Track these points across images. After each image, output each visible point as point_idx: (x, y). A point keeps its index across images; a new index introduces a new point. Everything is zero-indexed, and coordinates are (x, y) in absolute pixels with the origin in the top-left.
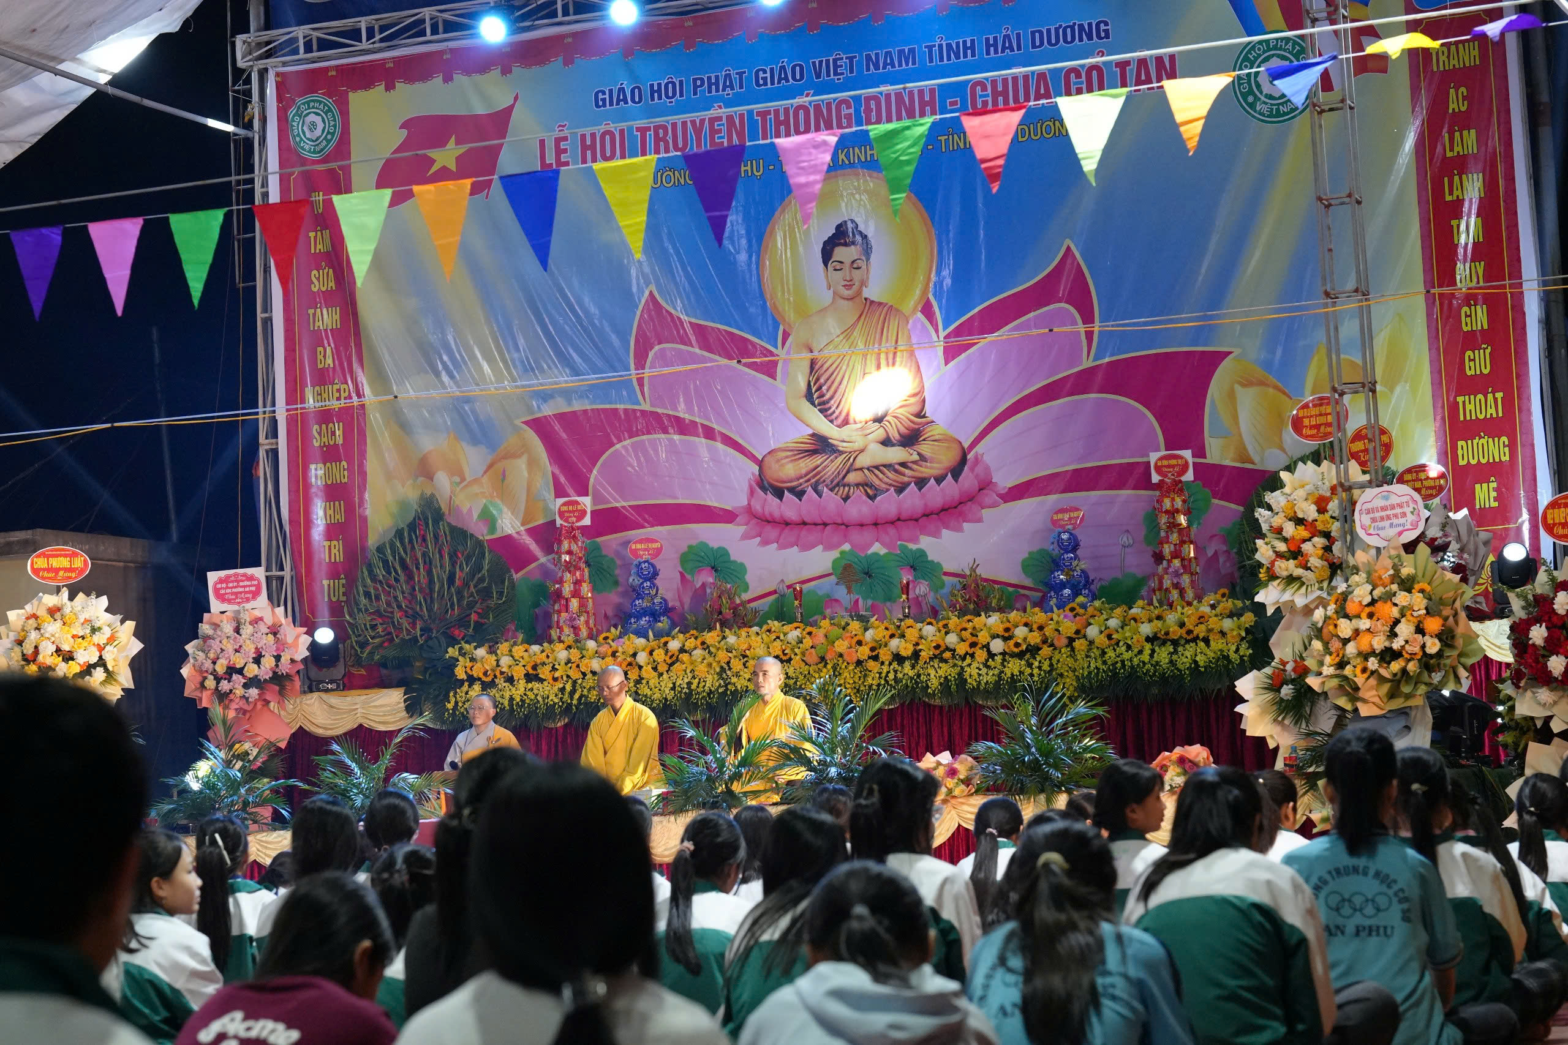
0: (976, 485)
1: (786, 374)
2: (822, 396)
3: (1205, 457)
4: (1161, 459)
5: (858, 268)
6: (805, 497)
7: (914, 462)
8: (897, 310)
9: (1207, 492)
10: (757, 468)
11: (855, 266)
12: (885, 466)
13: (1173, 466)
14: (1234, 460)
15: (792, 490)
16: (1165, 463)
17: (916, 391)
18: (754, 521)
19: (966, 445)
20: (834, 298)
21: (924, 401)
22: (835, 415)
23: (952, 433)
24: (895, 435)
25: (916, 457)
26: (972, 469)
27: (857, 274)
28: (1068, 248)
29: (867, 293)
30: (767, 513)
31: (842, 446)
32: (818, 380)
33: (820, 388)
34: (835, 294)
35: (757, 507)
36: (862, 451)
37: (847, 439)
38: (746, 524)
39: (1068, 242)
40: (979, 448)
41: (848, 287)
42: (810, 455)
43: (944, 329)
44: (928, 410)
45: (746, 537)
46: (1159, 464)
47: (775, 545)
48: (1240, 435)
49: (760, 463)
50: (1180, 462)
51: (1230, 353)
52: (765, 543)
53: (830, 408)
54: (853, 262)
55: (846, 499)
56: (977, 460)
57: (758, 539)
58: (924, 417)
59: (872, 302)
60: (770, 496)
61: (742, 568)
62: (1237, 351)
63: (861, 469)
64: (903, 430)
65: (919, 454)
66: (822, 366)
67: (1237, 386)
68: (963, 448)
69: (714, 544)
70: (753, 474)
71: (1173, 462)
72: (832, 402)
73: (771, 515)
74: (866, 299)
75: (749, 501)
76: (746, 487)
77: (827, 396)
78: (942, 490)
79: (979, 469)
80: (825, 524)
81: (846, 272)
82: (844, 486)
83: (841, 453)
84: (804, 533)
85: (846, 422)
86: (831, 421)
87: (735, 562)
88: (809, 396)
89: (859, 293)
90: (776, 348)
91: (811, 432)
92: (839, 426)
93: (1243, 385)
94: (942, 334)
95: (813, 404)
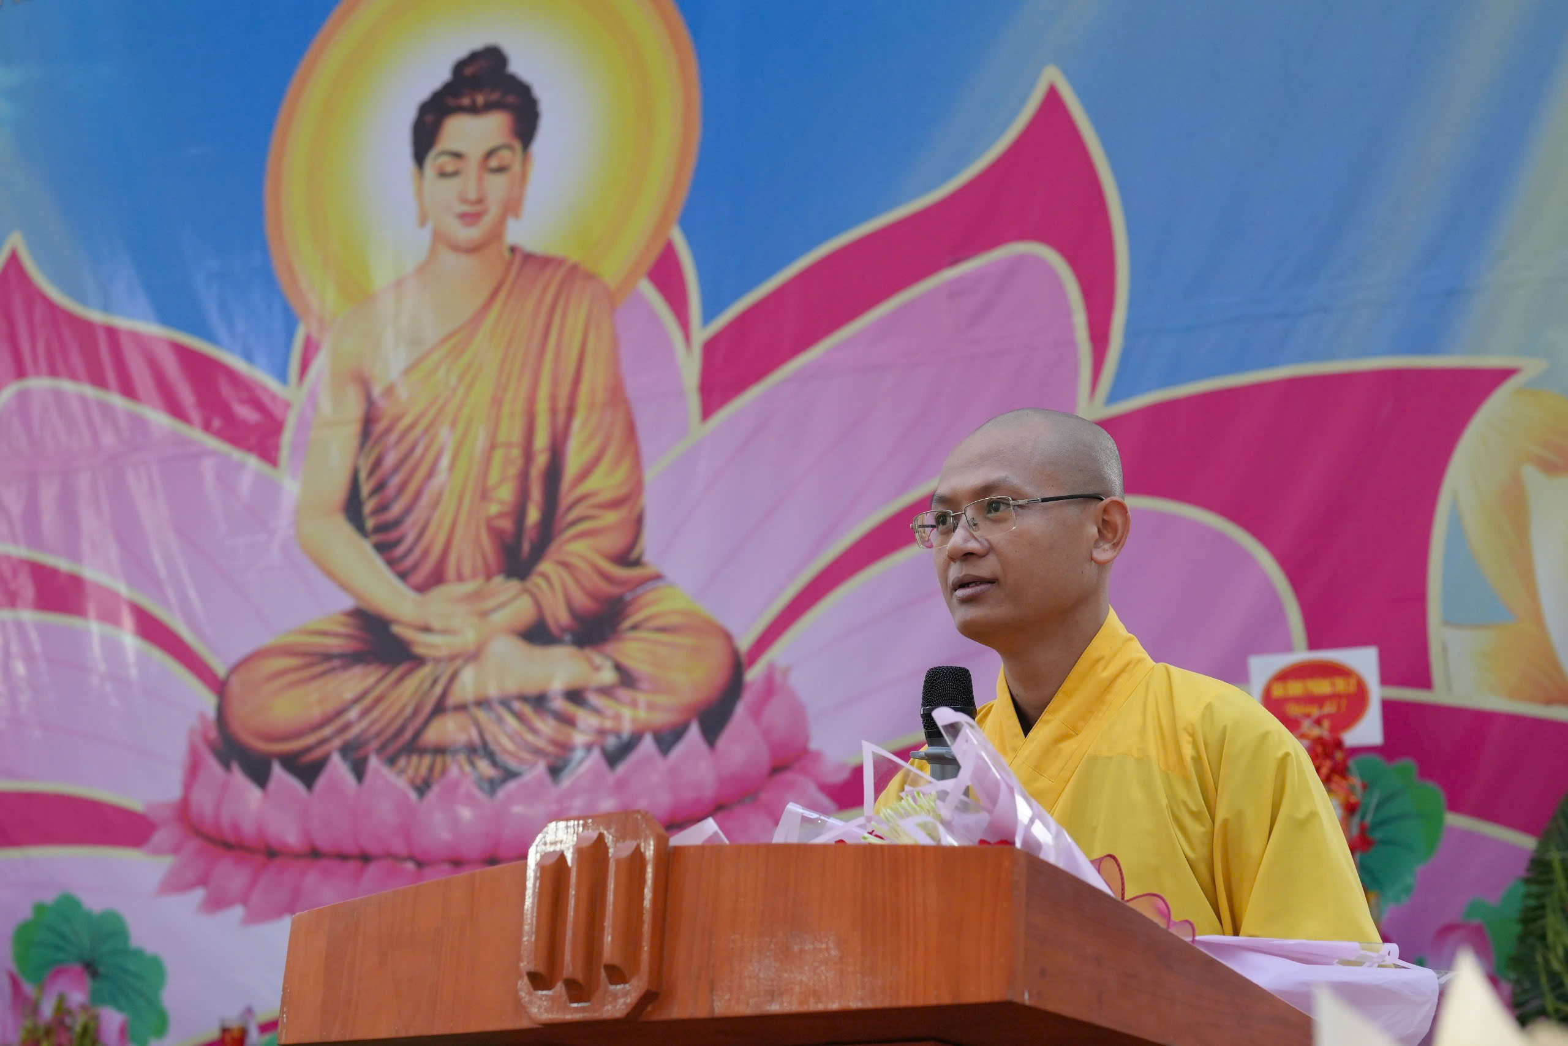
0: (764, 759)
1: (299, 447)
2: (382, 508)
3: (1424, 681)
4: (1284, 676)
5: (501, 169)
6: (321, 782)
7: (606, 691)
8: (590, 277)
9: (1433, 793)
10: (208, 702)
11: (494, 163)
12: (523, 698)
13: (1318, 700)
14: (1515, 694)
15: (290, 762)
16: (1296, 688)
17: (624, 490)
18: (193, 844)
19: (744, 643)
20: (433, 251)
21: (638, 523)
22: (409, 561)
23: (706, 609)
24: (559, 615)
25: (608, 676)
26: (756, 713)
27: (497, 186)
28: (1053, 98)
29: (518, 233)
30: (226, 820)
31: (423, 644)
32: (378, 463)
33: (380, 487)
34: (439, 238)
35: (204, 801)
36: (474, 656)
37: (436, 624)
38: (176, 850)
39: (1052, 75)
40: (777, 653)
41: (470, 218)
42: (345, 667)
43: (708, 316)
44: (650, 546)
45: (174, 885)
46: (1278, 692)
47: (237, 912)
48: (1538, 618)
49: (219, 687)
50: (1341, 685)
51: (1502, 375)
52: (216, 903)
53: (399, 541)
54: (490, 154)
55: (423, 787)
56: (770, 687)
57: (199, 895)
58: (637, 563)
59: (529, 258)
60: (239, 777)
61: (154, 968)
62: (1531, 367)
63: (462, 708)
64: (581, 600)
65: (619, 668)
66: (388, 430)
67: (1531, 475)
68: (735, 653)
69: (94, 903)
70: (202, 717)
71: (1321, 687)
72: (409, 521)
73: (236, 828)
74: (513, 250)
75: (188, 787)
76: (177, 753)
77: (396, 509)
78: (673, 771)
79: (776, 714)
80: (365, 858)
81: (468, 183)
82: (422, 751)
83: (419, 661)
84: (312, 879)
85: (437, 578)
86: (403, 576)
87: (138, 954)
88: (353, 508)
89: (497, 233)
90: (283, 377)
91: (348, 603)
92: (422, 589)
93: (1549, 467)
94: (701, 334)
95: (360, 527)
